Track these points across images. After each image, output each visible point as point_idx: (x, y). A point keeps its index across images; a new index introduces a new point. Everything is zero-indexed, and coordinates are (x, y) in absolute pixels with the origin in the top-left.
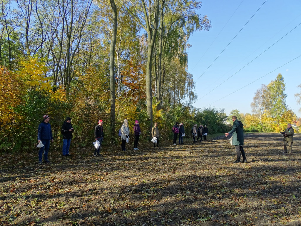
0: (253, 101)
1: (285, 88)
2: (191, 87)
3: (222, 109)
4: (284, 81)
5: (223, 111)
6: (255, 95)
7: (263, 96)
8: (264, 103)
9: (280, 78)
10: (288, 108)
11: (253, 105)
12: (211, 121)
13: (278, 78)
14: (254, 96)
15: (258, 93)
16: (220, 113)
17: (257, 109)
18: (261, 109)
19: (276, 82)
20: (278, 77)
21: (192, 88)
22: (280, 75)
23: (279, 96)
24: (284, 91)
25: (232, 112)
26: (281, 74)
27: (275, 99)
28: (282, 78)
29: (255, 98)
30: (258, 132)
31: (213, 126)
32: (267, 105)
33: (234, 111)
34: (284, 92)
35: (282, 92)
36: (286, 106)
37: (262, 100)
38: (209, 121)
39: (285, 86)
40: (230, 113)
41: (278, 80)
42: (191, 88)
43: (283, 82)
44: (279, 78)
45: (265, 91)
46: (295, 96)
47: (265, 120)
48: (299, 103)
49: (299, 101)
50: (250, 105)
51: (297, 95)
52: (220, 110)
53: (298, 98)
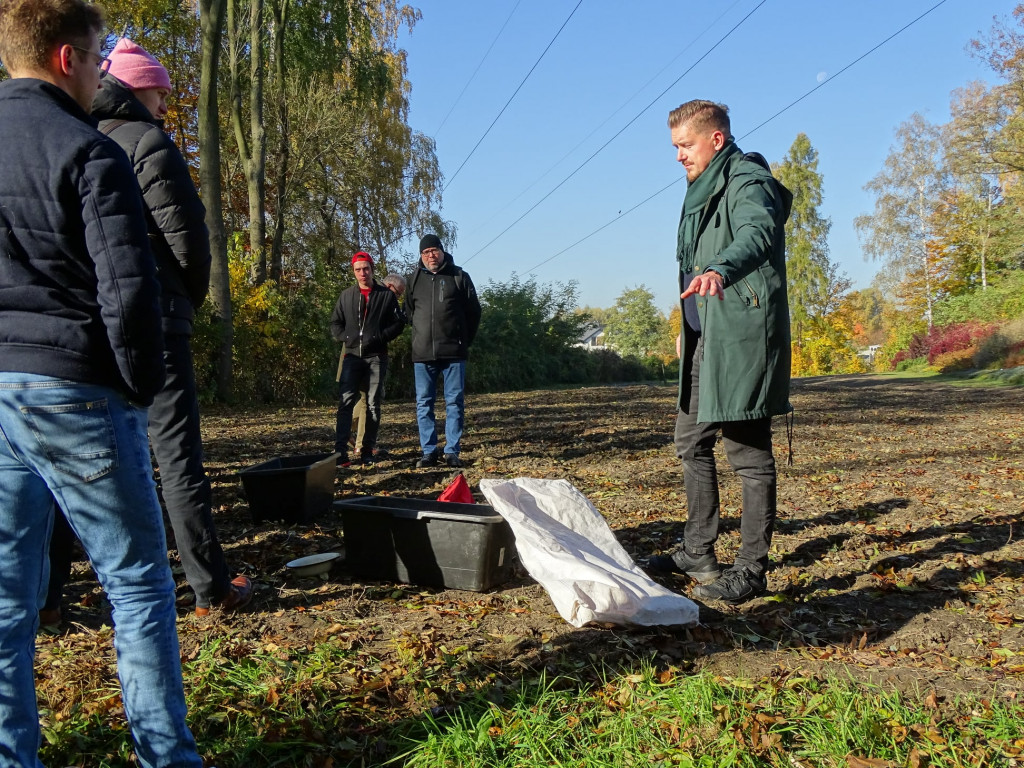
1: (821, 192)
2: (425, 194)
4: (816, 163)
5: (569, 292)
9: (803, 151)
10: (838, 273)
12: (511, 334)
13: (795, 153)
16: (560, 300)
19: (787, 167)
20: (795, 148)
21: (429, 199)
22: (802, 140)
23: (799, 227)
24: (820, 203)
26: (808, 136)
28: (809, 153)
31: (524, 354)
33: (632, 295)
34: (819, 209)
35: (812, 211)
36: (830, 266)
38: (504, 333)
39: (823, 186)
41: (795, 159)
42: (425, 199)
43: (815, 169)
44: (799, 155)
46: (858, 225)
48: (871, 255)
49: (872, 247)
51: (863, 222)
52: (559, 290)
53: (870, 232)
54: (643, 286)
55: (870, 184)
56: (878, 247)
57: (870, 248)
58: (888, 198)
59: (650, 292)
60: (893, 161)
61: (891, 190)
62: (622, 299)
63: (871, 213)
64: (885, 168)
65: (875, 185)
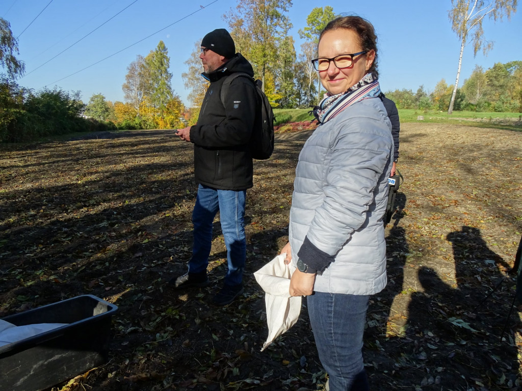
0: (126, 82)
2: (9, 46)
3: (76, 92)
4: (167, 52)
5: (77, 95)
6: (128, 71)
7: (140, 74)
8: (141, 86)
9: (162, 48)
10: (174, 93)
11: (127, 88)
12: (57, 112)
13: (159, 48)
14: (127, 73)
15: (132, 69)
16: (73, 99)
17: (133, 94)
18: (139, 94)
19: (157, 53)
20: (159, 46)
21: (11, 49)
22: (162, 43)
23: (161, 75)
24: (168, 68)
25: (92, 98)
26: (164, 42)
27: (156, 79)
28: (165, 49)
29: (129, 77)
30: (135, 129)
31: (62, 120)
32: (145, 88)
33: (96, 97)
34: (168, 70)
35: (166, 70)
36: (172, 90)
37: (138, 80)
38: (54, 111)
39: (170, 61)
40: (89, 100)
41: (159, 50)
42: (9, 49)
45: (143, 66)
46: (183, 76)
47: (145, 111)
48: (187, 88)
49: (187, 84)
50: (121, 88)
51: (184, 75)
52: (73, 94)
53: (186, 80)
55: (187, 62)
56: (189, 85)
57: (186, 85)
58: (192, 68)
59: (104, 96)
60: (194, 55)
61: (193, 65)
63: (187, 73)
64: (191, 57)
65: (188, 62)
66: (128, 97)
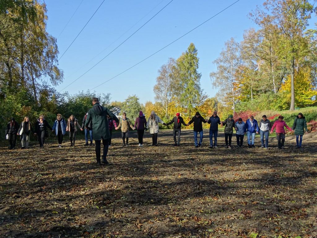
0: (156, 83)
1: (198, 64)
3: (106, 95)
4: (197, 54)
5: (107, 97)
6: (159, 73)
7: (171, 76)
8: (172, 86)
9: (192, 52)
10: (203, 93)
11: (157, 89)
13: (190, 50)
14: (158, 75)
15: (164, 71)
16: (103, 101)
17: (162, 95)
18: (169, 95)
19: (187, 55)
20: (190, 48)
22: (192, 45)
23: (191, 75)
24: (197, 68)
26: (194, 44)
27: (185, 80)
28: (195, 50)
29: (160, 79)
30: (164, 129)
32: (176, 88)
33: (131, 98)
34: (197, 70)
35: (195, 70)
36: (201, 90)
37: (169, 81)
39: (199, 62)
41: (190, 52)
43: (196, 56)
44: (191, 50)
45: (174, 68)
47: (173, 111)
48: (215, 87)
49: (216, 83)
50: (153, 89)
51: (212, 75)
52: (104, 96)
53: (215, 79)
54: (135, 95)
55: (215, 61)
56: (217, 84)
57: (214, 84)
58: (221, 67)
59: (138, 97)
60: (223, 54)
61: (222, 64)
62: (128, 99)
63: (215, 72)
64: (220, 56)
65: (216, 62)
66: (158, 98)
